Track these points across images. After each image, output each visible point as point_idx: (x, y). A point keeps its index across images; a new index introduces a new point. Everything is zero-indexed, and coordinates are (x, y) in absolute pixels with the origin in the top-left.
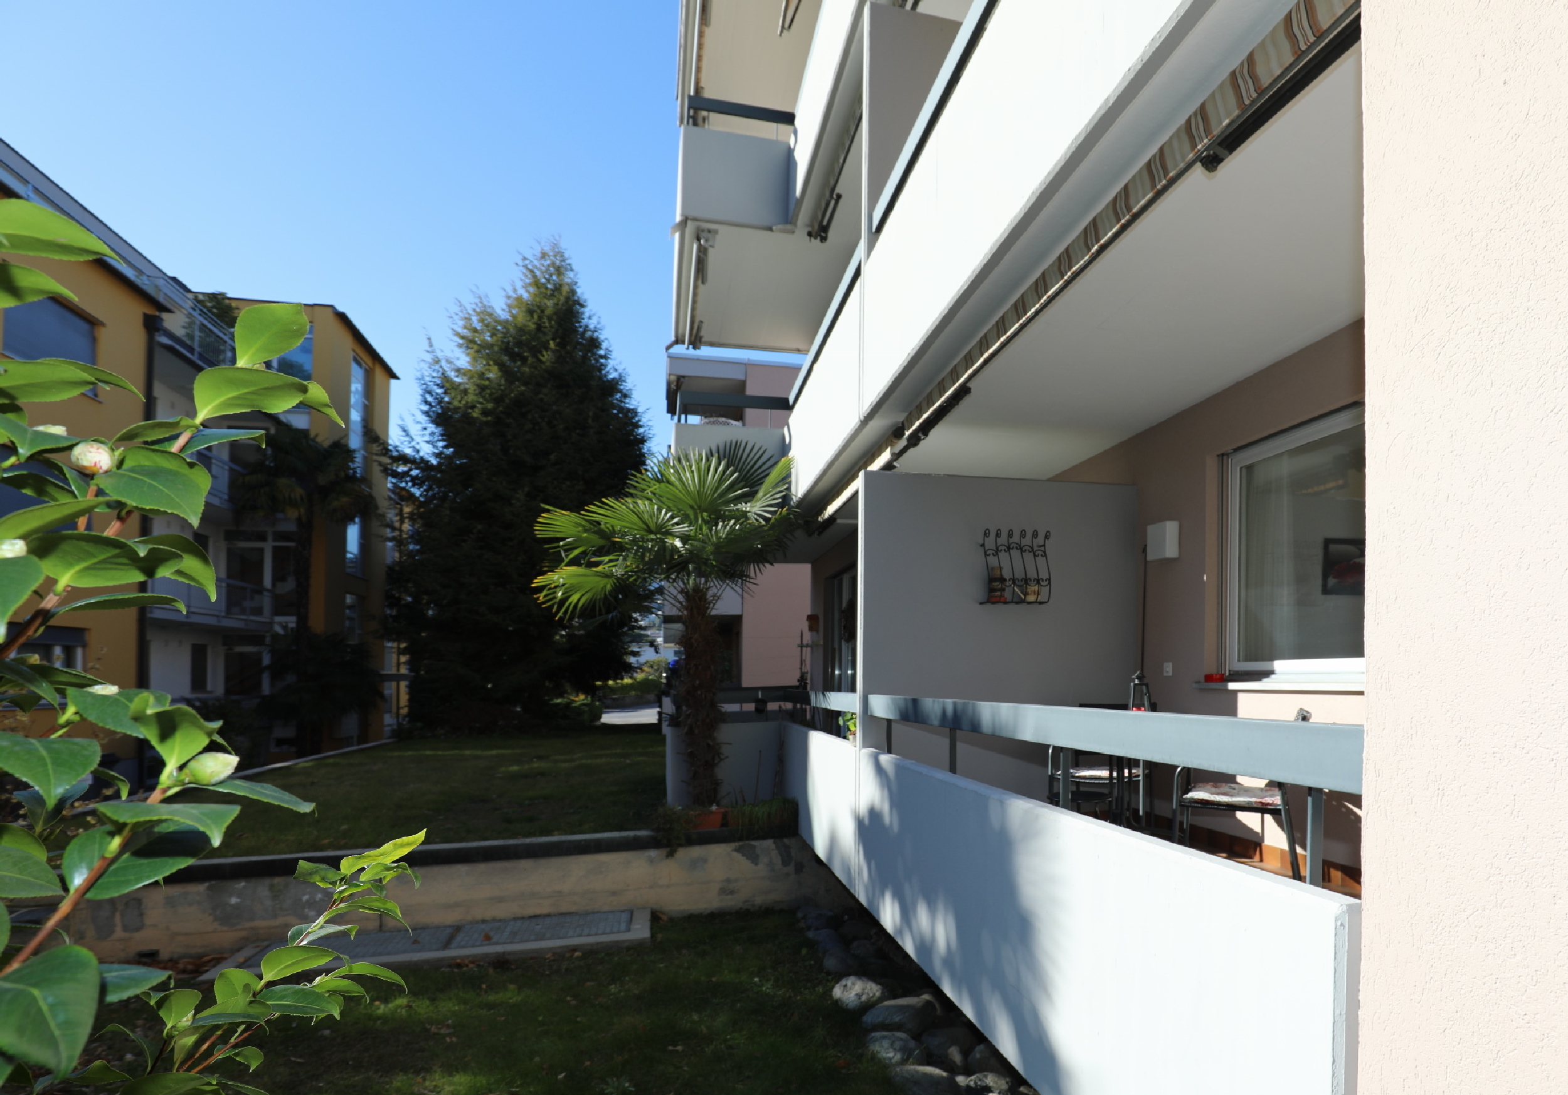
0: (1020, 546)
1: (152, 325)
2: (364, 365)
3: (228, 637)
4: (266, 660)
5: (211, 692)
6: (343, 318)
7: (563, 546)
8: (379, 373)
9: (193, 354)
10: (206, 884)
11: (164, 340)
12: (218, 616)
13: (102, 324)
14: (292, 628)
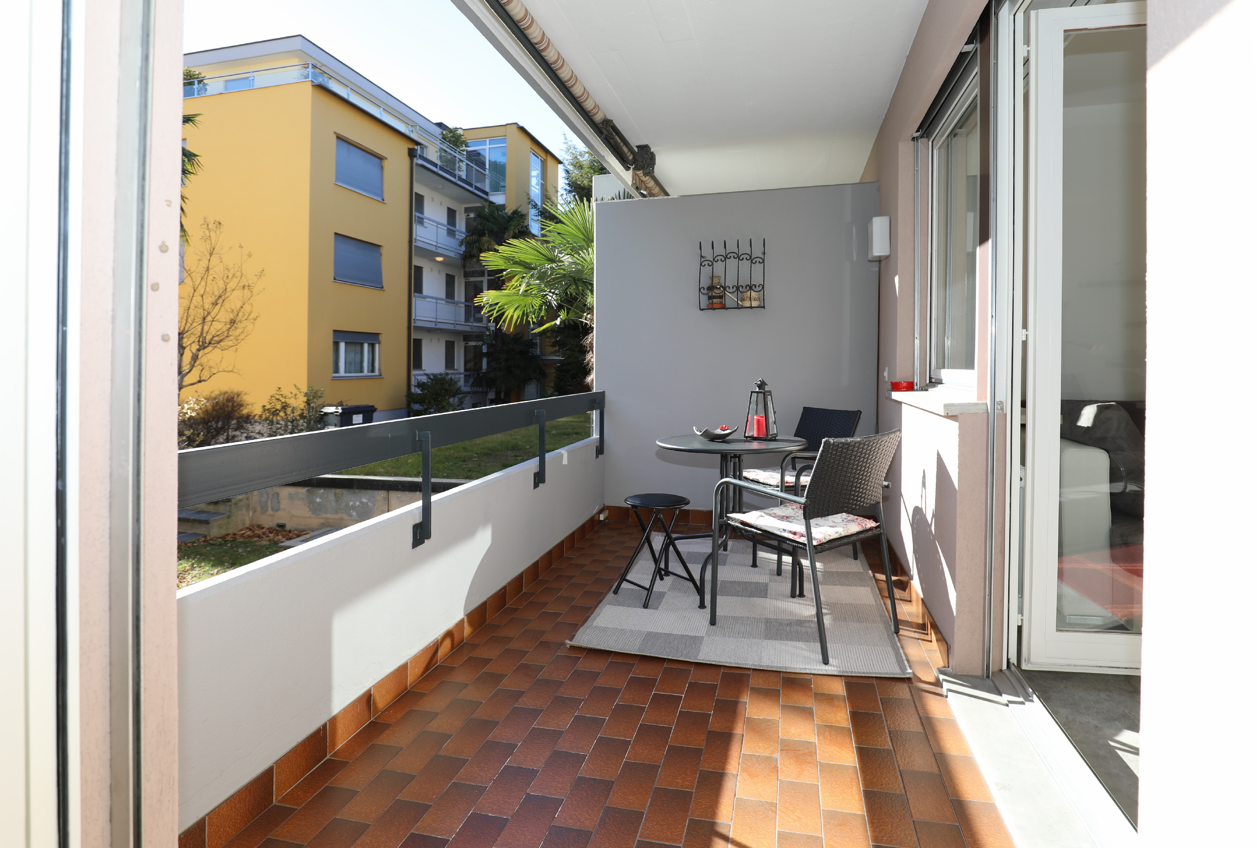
0: (738, 255)
1: (412, 154)
2: (540, 157)
3: (467, 337)
4: (485, 349)
5: (457, 370)
6: (522, 129)
7: (506, 275)
8: (550, 161)
9: (436, 167)
10: (306, 489)
11: (420, 162)
12: (454, 324)
13: (386, 158)
14: (493, 331)
